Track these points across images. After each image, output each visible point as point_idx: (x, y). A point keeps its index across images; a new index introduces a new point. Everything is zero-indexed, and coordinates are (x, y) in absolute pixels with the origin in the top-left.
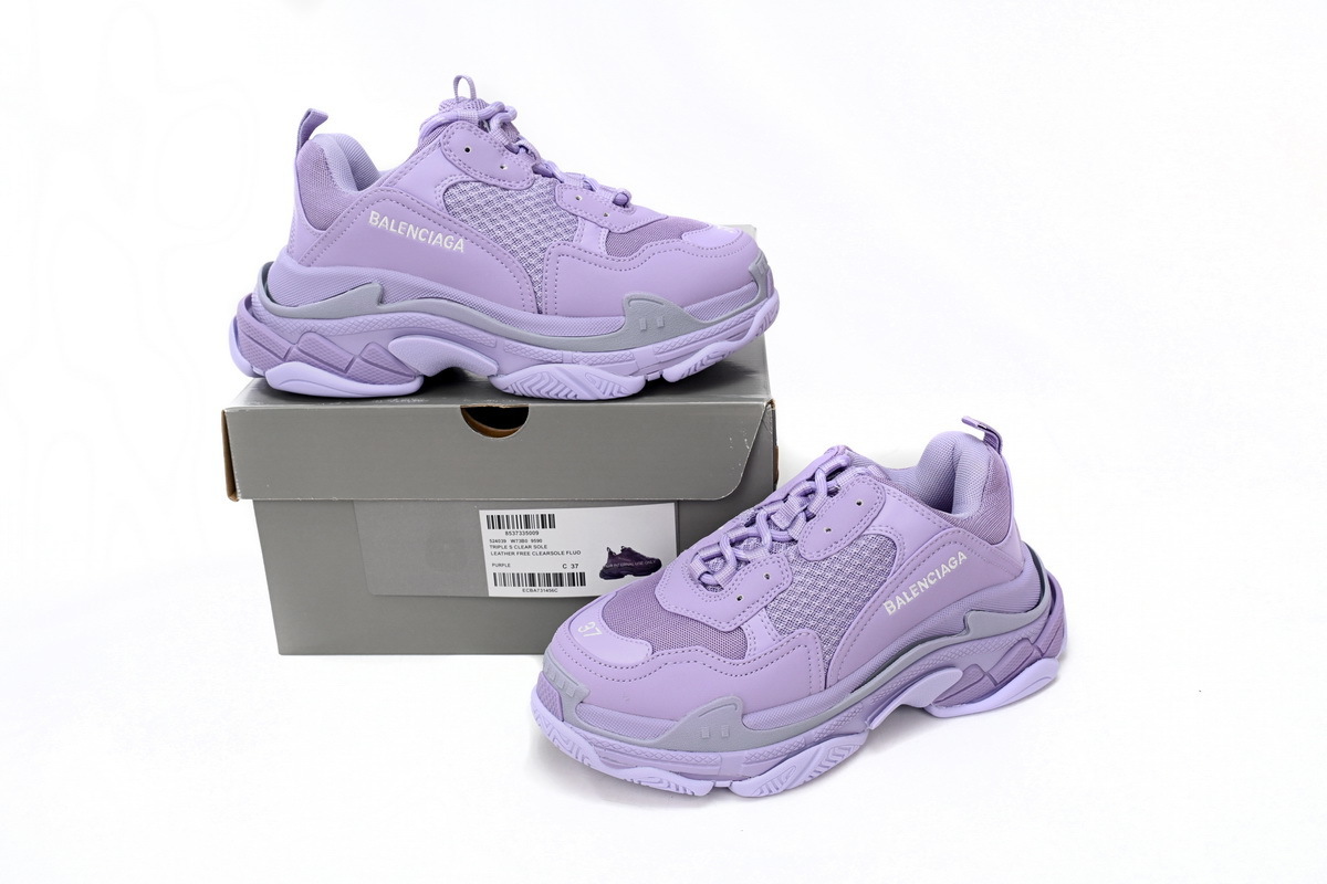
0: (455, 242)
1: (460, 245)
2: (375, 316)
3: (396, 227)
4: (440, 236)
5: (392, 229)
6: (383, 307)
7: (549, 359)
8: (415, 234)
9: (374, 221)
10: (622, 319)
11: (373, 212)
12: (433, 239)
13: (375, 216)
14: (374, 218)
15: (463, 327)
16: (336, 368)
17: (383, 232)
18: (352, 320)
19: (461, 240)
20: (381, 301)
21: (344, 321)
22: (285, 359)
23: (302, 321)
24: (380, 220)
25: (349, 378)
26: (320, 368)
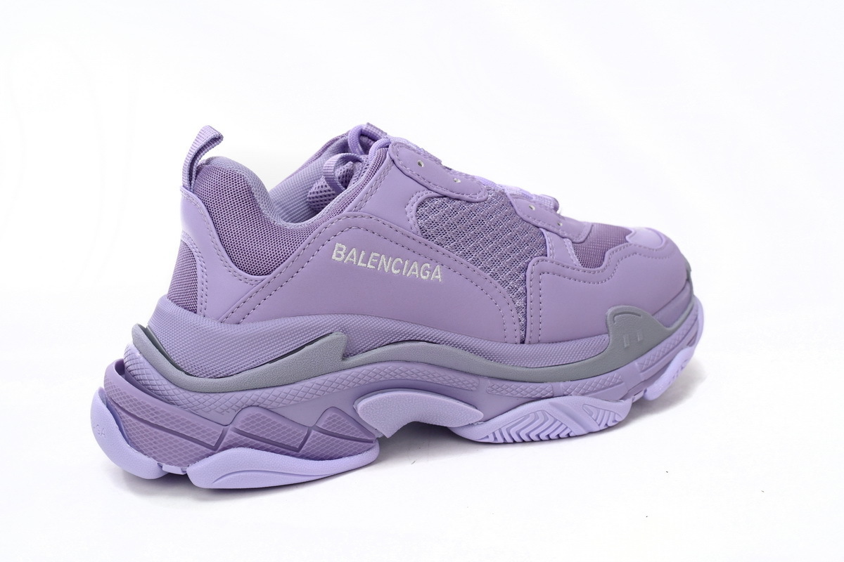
0: (431, 271)
1: (438, 275)
2: (337, 375)
3: (366, 261)
4: (415, 265)
5: (360, 264)
6: (352, 360)
7: (538, 395)
8: (388, 265)
9: (339, 256)
10: (606, 336)
11: (338, 245)
12: (408, 269)
13: (341, 249)
14: (339, 253)
15: (442, 372)
16: (288, 447)
17: (351, 267)
18: (308, 383)
19: (438, 268)
20: (345, 356)
21: (297, 386)
22: (215, 449)
23: (239, 395)
24: (346, 254)
25: (302, 457)
26: (267, 450)
